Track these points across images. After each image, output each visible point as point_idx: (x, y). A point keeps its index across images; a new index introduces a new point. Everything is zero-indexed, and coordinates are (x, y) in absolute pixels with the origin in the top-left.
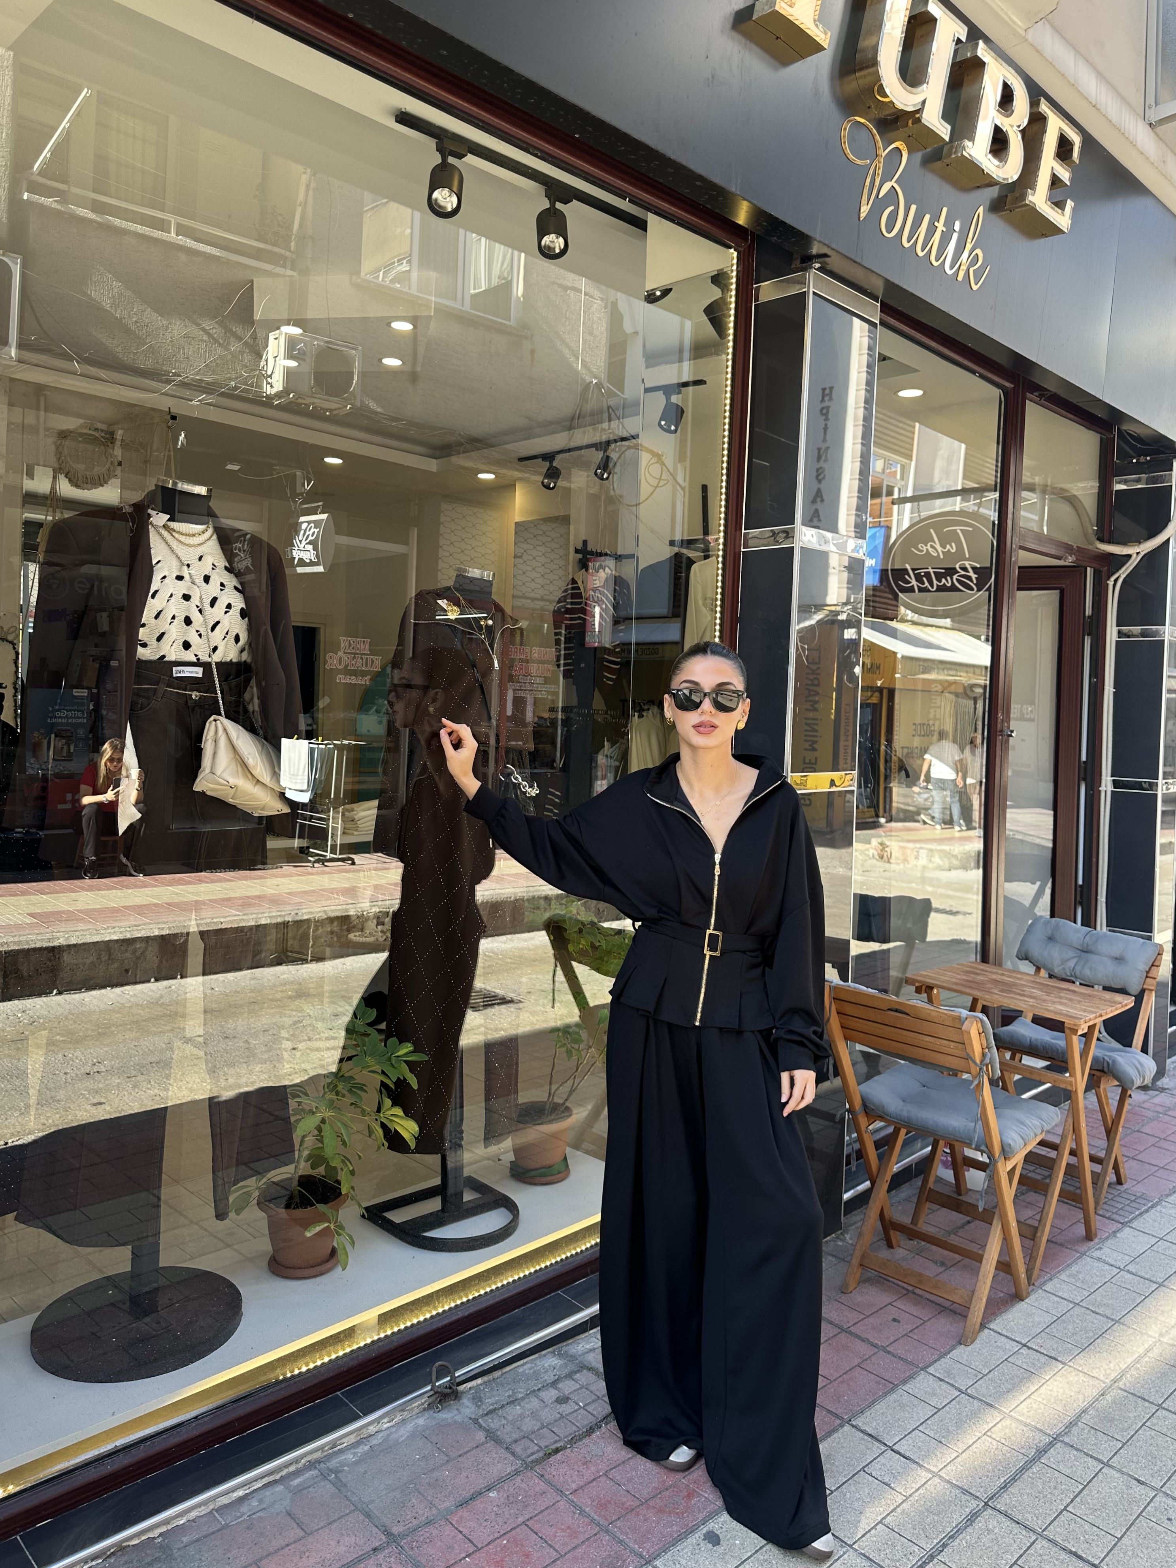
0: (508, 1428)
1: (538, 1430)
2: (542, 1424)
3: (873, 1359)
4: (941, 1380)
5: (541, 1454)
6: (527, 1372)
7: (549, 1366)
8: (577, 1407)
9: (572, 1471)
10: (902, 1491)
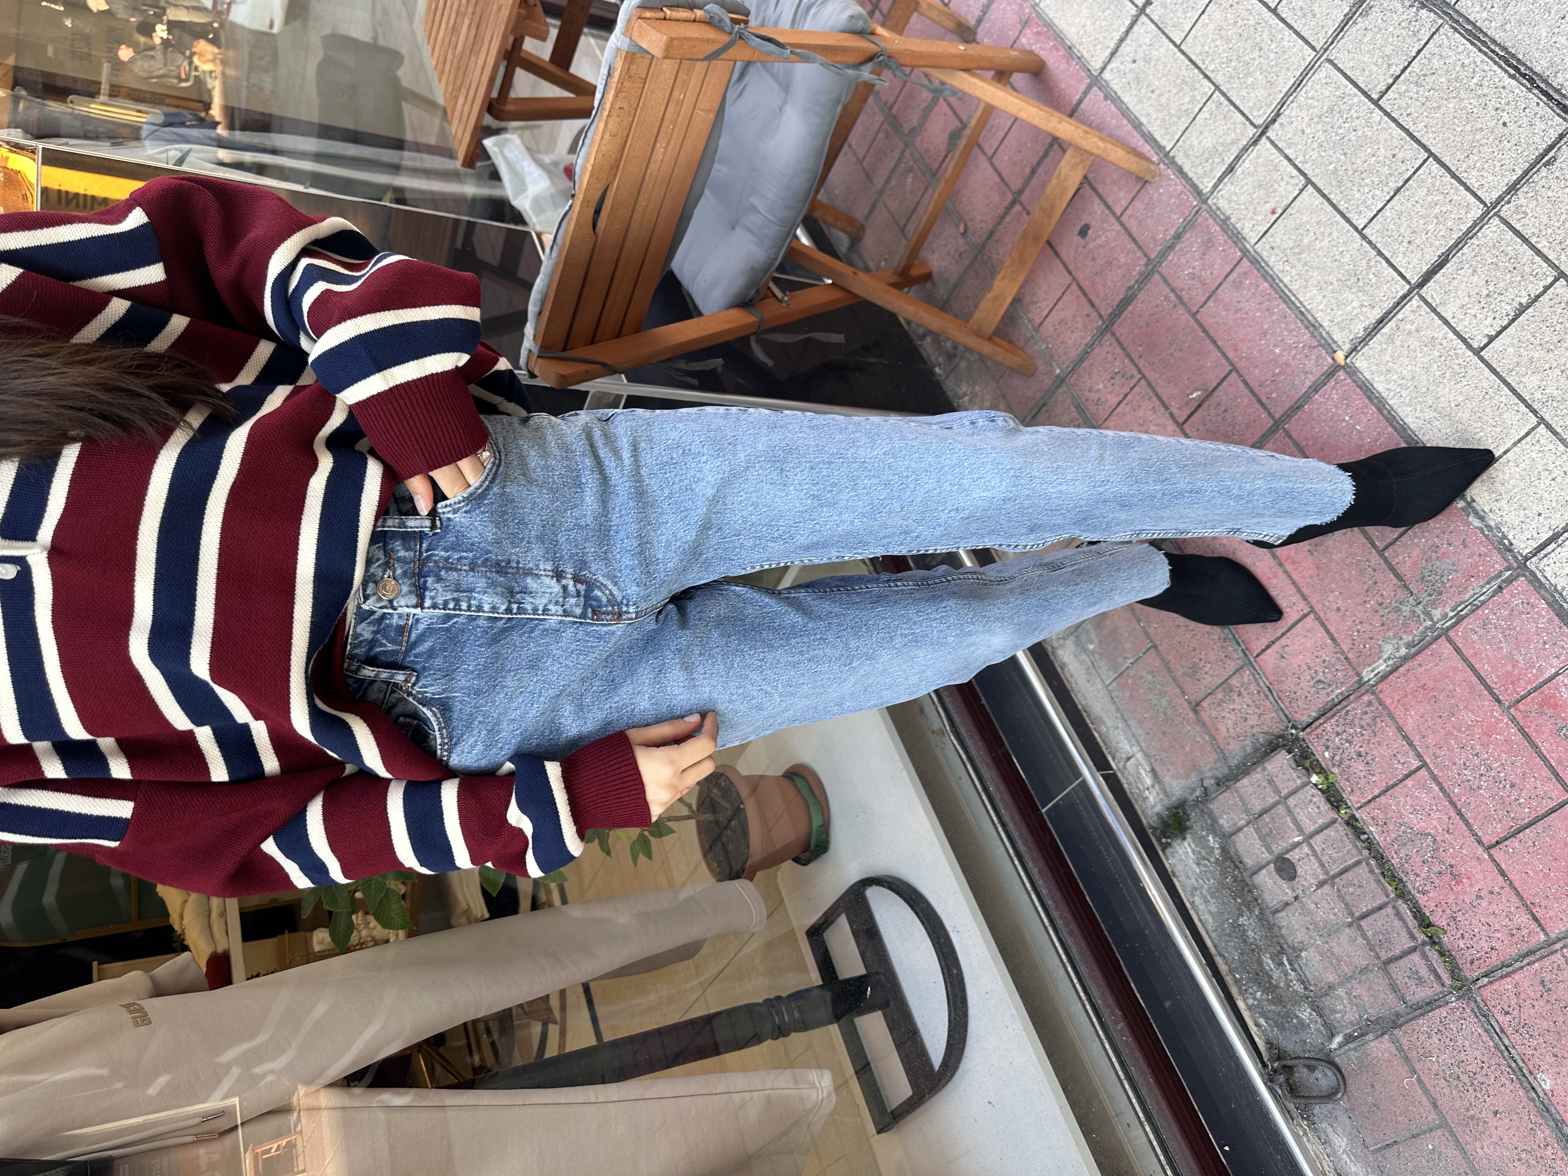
0: (1359, 990)
1: (1364, 936)
2: (1350, 925)
3: (1179, 284)
4: (1231, 169)
5: (1433, 955)
6: (1213, 908)
7: (1198, 864)
8: (1306, 849)
9: (1480, 910)
10: (1542, 284)
